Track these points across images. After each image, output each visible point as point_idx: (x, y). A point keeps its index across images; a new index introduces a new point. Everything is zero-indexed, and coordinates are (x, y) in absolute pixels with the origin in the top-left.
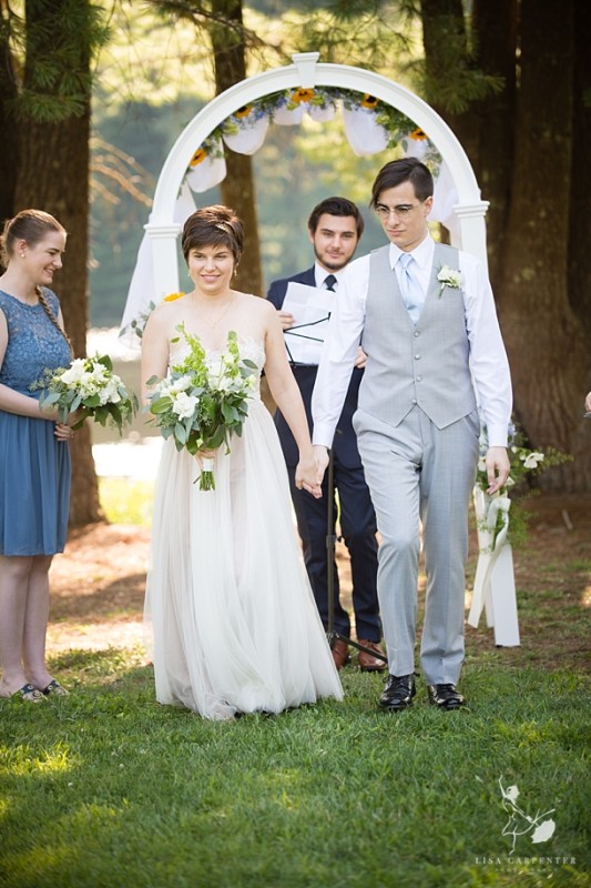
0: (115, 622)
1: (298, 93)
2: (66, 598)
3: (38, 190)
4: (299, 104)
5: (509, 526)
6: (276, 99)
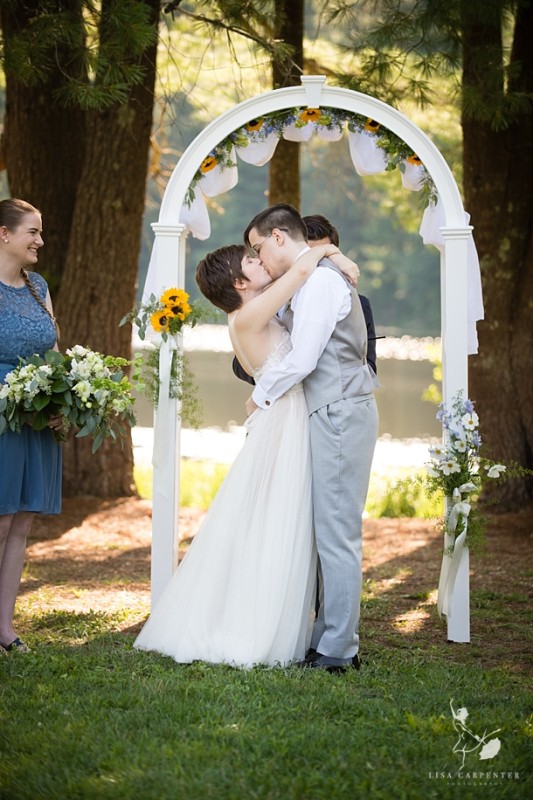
0: (109, 589)
1: (306, 112)
2: (77, 563)
3: (98, 188)
4: (307, 123)
5: (468, 530)
6: (286, 116)
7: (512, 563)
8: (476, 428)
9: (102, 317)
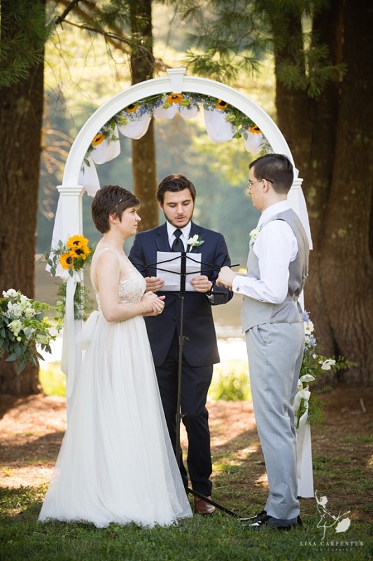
0: (32, 467)
1: (171, 96)
2: (4, 448)
3: (4, 161)
4: (172, 105)
5: (309, 411)
6: (156, 100)
7: (332, 432)
8: (312, 333)
9: (11, 258)
